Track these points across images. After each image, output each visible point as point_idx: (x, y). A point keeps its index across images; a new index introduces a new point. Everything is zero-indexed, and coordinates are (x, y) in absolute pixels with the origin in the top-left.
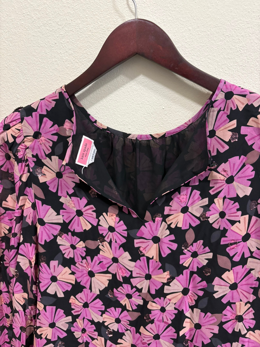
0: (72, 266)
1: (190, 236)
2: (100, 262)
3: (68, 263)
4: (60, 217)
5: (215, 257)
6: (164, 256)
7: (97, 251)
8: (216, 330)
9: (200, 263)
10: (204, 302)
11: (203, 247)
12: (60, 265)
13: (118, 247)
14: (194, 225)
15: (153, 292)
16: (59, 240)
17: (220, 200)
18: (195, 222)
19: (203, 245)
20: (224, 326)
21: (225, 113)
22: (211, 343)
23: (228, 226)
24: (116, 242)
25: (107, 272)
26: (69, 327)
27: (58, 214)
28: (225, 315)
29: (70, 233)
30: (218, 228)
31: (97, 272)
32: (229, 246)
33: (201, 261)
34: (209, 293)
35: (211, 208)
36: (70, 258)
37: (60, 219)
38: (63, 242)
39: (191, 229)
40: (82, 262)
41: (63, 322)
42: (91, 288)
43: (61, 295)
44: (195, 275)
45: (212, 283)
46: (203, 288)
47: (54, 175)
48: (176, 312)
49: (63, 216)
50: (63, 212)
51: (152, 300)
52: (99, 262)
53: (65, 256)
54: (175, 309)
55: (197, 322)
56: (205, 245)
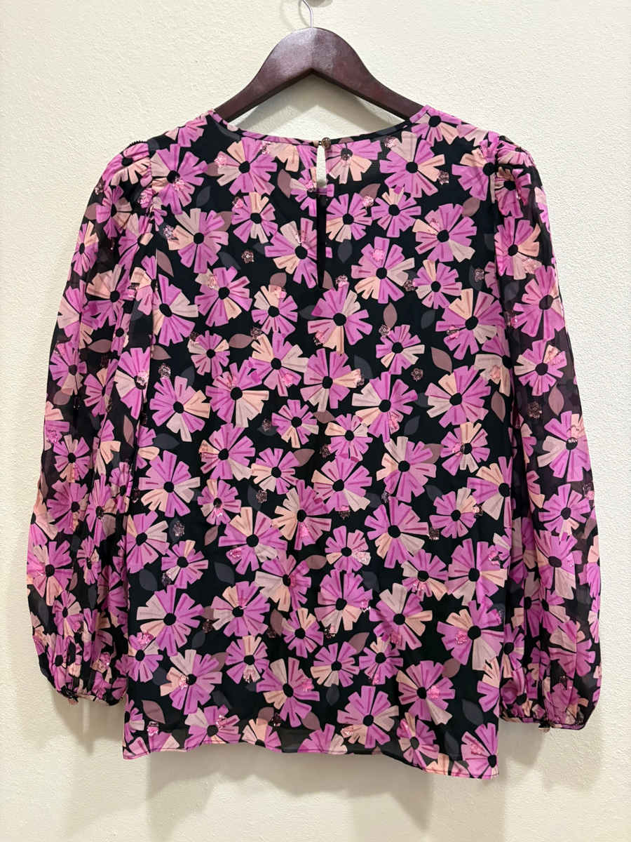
0: (208, 388)
1: (390, 315)
2: (253, 370)
3: (202, 382)
4: (195, 307)
5: (428, 350)
6: (352, 343)
7: (248, 351)
8: (433, 473)
9: (406, 362)
10: (414, 425)
11: (409, 335)
12: (190, 387)
13: (283, 340)
14: (395, 299)
15: (335, 406)
16: (191, 347)
17: (431, 265)
18: (397, 294)
19: (409, 332)
20: (444, 465)
21: (427, 143)
22: (425, 493)
23: (445, 304)
24: (280, 332)
25: (262, 387)
26: (195, 496)
27: (192, 303)
28: (445, 447)
29: (207, 332)
30: (430, 306)
31: (247, 387)
32: (448, 335)
33: (407, 358)
34: (420, 409)
35: (419, 274)
36: (206, 373)
37: (193, 311)
38: (196, 348)
39: (391, 305)
40: (221, 376)
41: (186, 487)
42: (234, 421)
43: (186, 438)
44: (399, 381)
45: (425, 392)
46: (411, 401)
47: (191, 239)
48: (370, 440)
49: (199, 306)
50: (200, 299)
51: (333, 419)
52: (250, 369)
53: (199, 372)
54: (369, 435)
55: (403, 460)
56: (412, 332)
